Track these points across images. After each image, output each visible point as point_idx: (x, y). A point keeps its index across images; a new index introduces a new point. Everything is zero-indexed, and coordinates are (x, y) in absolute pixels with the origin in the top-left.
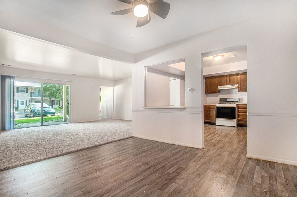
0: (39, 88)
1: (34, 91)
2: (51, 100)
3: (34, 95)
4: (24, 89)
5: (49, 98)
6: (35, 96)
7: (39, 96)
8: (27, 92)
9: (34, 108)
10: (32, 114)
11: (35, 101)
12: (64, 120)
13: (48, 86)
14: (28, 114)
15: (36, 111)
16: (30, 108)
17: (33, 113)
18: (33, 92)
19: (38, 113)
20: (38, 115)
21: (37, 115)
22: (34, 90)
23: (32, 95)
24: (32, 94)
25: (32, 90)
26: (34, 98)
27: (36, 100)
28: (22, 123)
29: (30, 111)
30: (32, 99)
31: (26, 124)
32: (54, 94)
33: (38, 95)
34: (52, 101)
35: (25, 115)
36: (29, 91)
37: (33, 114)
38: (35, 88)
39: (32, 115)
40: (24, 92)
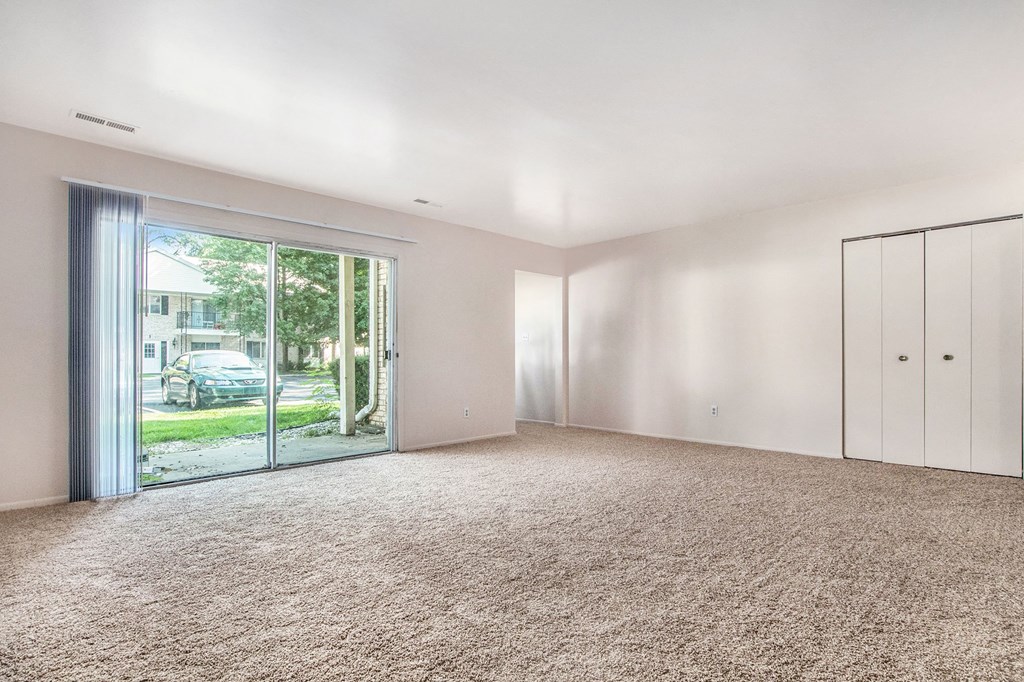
0: (205, 298)
1: (189, 309)
2: (247, 339)
3: (189, 323)
4: (155, 303)
5: (238, 334)
6: (192, 327)
7: (205, 326)
8: (165, 312)
9: (201, 372)
10: (194, 394)
11: (193, 343)
12: (343, 430)
13: (238, 291)
14: (177, 394)
15: (209, 382)
16: (187, 371)
17: (199, 390)
18: (186, 313)
19: (220, 391)
20: (217, 400)
21: (215, 397)
22: (189, 304)
23: (182, 324)
24: (183, 320)
25: (184, 305)
26: (190, 331)
27: (194, 341)
28: (166, 440)
29: (185, 383)
30: (185, 337)
31: (180, 444)
32: (257, 317)
33: (202, 322)
34: (250, 344)
35: (166, 399)
36: (174, 309)
37: (198, 397)
38: (194, 297)
39: (193, 400)
40: (158, 312)
